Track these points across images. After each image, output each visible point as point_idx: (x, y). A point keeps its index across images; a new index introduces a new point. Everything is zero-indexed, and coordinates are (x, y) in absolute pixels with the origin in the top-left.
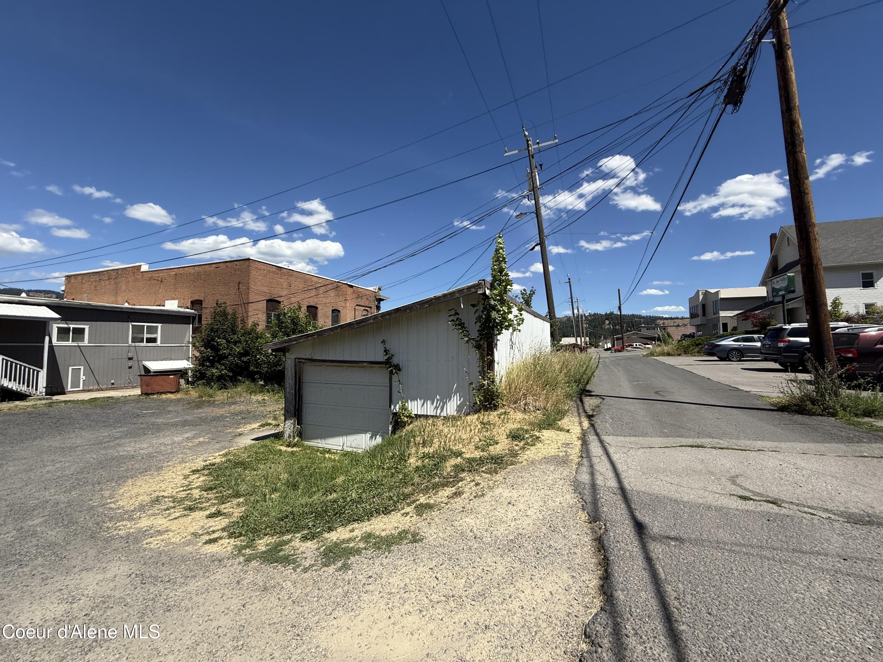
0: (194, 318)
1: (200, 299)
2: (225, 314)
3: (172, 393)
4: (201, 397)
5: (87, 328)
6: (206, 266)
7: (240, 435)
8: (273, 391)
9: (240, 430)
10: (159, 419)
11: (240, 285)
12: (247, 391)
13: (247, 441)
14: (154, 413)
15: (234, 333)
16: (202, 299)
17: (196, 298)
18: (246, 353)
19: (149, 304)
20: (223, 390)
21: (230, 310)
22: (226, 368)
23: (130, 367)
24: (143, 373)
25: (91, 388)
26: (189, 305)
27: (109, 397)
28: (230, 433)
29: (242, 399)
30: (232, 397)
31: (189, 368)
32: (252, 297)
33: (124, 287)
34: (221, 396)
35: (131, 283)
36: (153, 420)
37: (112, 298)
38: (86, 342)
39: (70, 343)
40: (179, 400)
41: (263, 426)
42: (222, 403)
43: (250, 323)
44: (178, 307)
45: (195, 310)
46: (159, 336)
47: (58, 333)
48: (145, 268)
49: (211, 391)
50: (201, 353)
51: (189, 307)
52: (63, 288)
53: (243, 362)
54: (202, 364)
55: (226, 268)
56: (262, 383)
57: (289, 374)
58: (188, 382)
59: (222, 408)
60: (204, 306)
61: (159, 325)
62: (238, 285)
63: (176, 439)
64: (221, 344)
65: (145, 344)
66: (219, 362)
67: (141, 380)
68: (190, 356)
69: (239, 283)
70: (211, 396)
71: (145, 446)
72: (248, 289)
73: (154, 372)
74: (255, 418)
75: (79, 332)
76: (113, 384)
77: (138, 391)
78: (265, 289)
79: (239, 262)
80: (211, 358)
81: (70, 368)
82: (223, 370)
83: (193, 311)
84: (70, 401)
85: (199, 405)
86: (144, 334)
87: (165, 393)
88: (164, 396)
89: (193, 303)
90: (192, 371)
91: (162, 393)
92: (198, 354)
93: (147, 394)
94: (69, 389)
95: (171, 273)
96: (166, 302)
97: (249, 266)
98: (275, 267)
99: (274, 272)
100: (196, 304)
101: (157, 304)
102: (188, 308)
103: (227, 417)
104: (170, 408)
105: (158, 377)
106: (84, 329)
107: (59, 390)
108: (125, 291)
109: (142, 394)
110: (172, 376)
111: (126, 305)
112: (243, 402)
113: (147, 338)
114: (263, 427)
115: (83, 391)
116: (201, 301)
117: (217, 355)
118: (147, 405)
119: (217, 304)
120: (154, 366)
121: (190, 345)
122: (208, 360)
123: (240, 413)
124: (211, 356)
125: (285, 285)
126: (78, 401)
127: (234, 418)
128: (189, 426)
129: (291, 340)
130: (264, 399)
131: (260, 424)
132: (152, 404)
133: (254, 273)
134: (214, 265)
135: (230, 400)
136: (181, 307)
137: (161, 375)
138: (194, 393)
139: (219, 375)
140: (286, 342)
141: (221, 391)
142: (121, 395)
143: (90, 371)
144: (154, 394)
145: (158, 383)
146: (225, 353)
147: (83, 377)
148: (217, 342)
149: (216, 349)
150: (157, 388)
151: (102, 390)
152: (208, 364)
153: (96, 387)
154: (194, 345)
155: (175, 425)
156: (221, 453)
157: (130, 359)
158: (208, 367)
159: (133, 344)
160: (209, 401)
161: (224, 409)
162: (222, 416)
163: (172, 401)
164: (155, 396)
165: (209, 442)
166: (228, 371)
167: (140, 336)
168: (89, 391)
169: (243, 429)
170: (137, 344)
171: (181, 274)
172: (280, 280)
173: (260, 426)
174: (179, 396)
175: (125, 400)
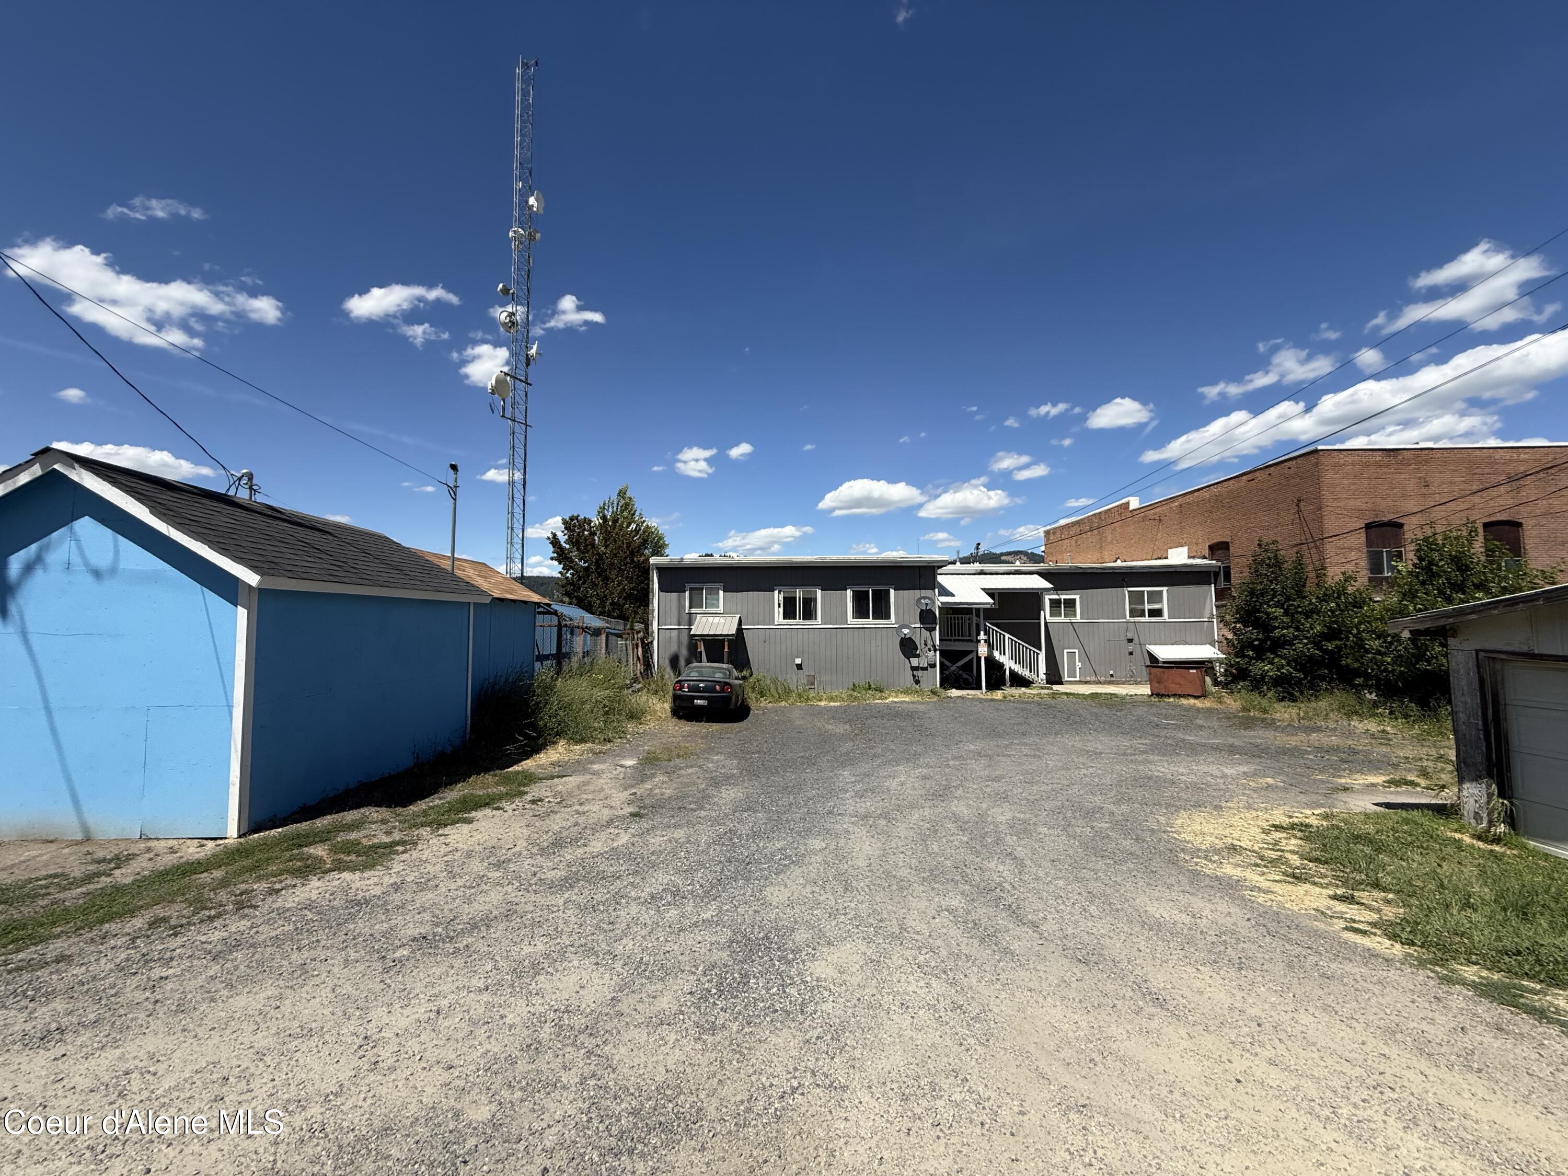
0: (1217, 574)
1: (1224, 540)
2: (1278, 563)
3: (1196, 697)
4: (1244, 709)
5: (1077, 597)
6: (1231, 482)
7: (1346, 789)
8: (1406, 716)
9: (1343, 781)
10: (1190, 735)
11: (1302, 504)
12: (1339, 711)
13: (1363, 804)
14: (1179, 726)
15: (1300, 595)
16: (1228, 540)
17: (1218, 539)
18: (1332, 634)
19: (1145, 557)
20: (1286, 703)
21: (1288, 555)
22: (1288, 664)
23: (1131, 653)
24: (1148, 663)
25: (1088, 679)
26: (1206, 552)
27: (1112, 694)
28: (1322, 781)
29: (1332, 725)
30: (1307, 717)
31: (1218, 660)
32: (1331, 524)
33: (1109, 538)
34: (1284, 713)
35: (1118, 530)
36: (1180, 735)
37: (1096, 555)
38: (1078, 619)
39: (1062, 619)
40: (1209, 710)
41: (1392, 782)
42: (1289, 725)
43: (1334, 575)
44: (1189, 557)
45: (1218, 560)
46: (1165, 606)
47: (1051, 607)
48: (1134, 503)
49: (1265, 703)
50: (1235, 634)
51: (1207, 555)
52: (1043, 548)
53: (1326, 651)
54: (1240, 654)
55: (1269, 478)
56: (1373, 696)
57: (1464, 683)
58: (1216, 683)
59: (1292, 735)
60: (1232, 550)
61: (1165, 589)
62: (1298, 505)
63: (1229, 771)
64: (1276, 618)
65: (1146, 619)
66: (1274, 652)
67: (1150, 674)
68: (1216, 638)
69: (1299, 501)
70: (1265, 711)
71: (1182, 770)
72: (1320, 509)
73: (1164, 663)
74: (1374, 766)
75: (1070, 604)
76: (1112, 676)
77: (1146, 690)
78: (1359, 504)
79: (1294, 462)
80: (1256, 643)
81: (1066, 651)
82: (1283, 666)
83: (1214, 562)
84: (1071, 694)
85: (1247, 723)
86: (1144, 603)
87: (1184, 696)
88: (1184, 701)
89: (1212, 548)
90: (1221, 664)
91: (1180, 696)
92: (1230, 636)
93: (1158, 695)
94: (1066, 679)
95: (1173, 505)
96: (1170, 551)
97: (1317, 464)
98: (1380, 453)
99: (1378, 465)
100: (1219, 549)
101: (1156, 556)
102: (1204, 557)
103: (1308, 753)
104: (1200, 722)
105: (1174, 671)
106: (1074, 600)
107: (1057, 679)
108: (1111, 543)
109: (1152, 695)
110: (1194, 671)
111: (1119, 563)
112: (1335, 729)
113: (1149, 610)
114: (1397, 786)
115: (1080, 682)
116: (1227, 543)
117: (1269, 638)
118: (1164, 711)
119: (1260, 545)
120: (1165, 652)
121: (1215, 620)
122: (1250, 646)
123: (1335, 750)
124: (1256, 640)
125: (1412, 485)
126: (1078, 694)
127: (1323, 757)
128: (1240, 754)
129: (1461, 612)
130: (1384, 731)
131: (1388, 778)
132: (1170, 711)
133: (1329, 476)
134: (1245, 478)
135: (1305, 722)
136: (1193, 557)
137: (1177, 668)
138: (1232, 703)
139: (1278, 676)
140: (1447, 615)
141: (1283, 703)
142: (1125, 693)
143: (1086, 656)
144: (1169, 696)
145: (1174, 679)
146: (1284, 635)
147: (1078, 664)
148: (1268, 614)
149: (1265, 626)
150: (1174, 688)
151: (1101, 683)
152: (1251, 653)
153: (1093, 679)
154: (1222, 620)
155: (1217, 748)
156: (1316, 812)
157: (1130, 641)
158: (1251, 658)
159: (1132, 620)
160: (1263, 720)
161: (1295, 738)
162: (1296, 748)
163: (1198, 710)
164: (1172, 700)
165: (1285, 788)
166: (1295, 669)
167: (1139, 607)
168: (1086, 683)
169: (1349, 781)
170: (1137, 619)
171: (1189, 503)
172: (1397, 476)
173: (1388, 782)
174: (1207, 703)
175: (1133, 701)
